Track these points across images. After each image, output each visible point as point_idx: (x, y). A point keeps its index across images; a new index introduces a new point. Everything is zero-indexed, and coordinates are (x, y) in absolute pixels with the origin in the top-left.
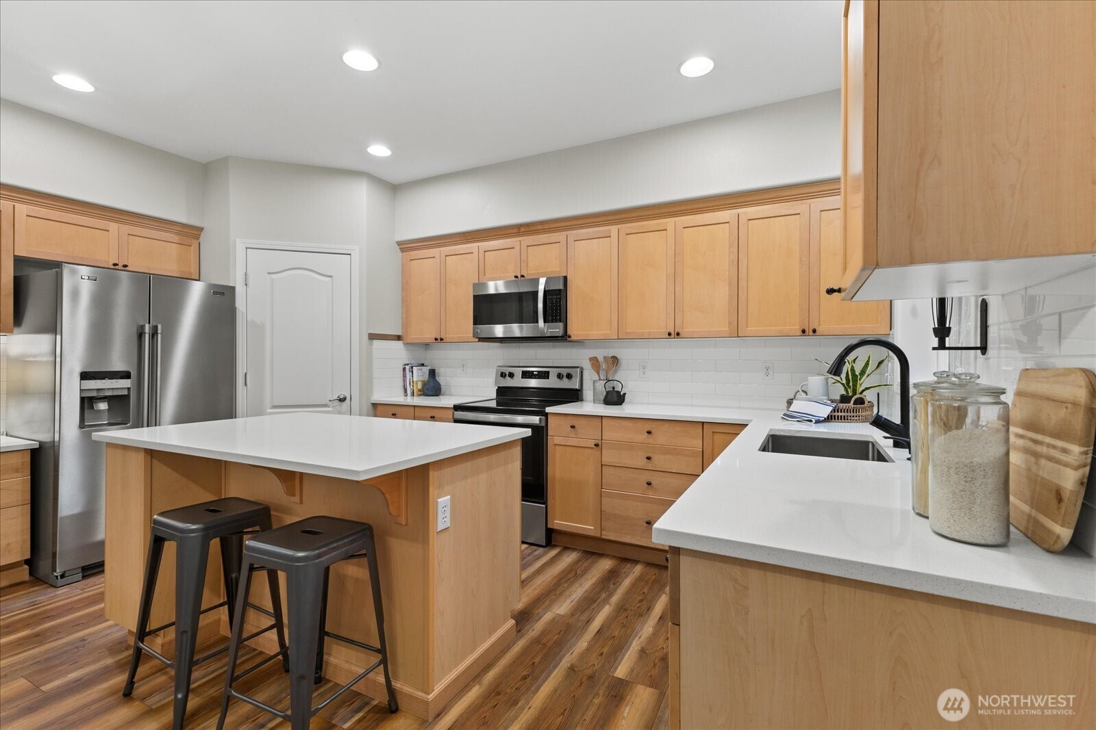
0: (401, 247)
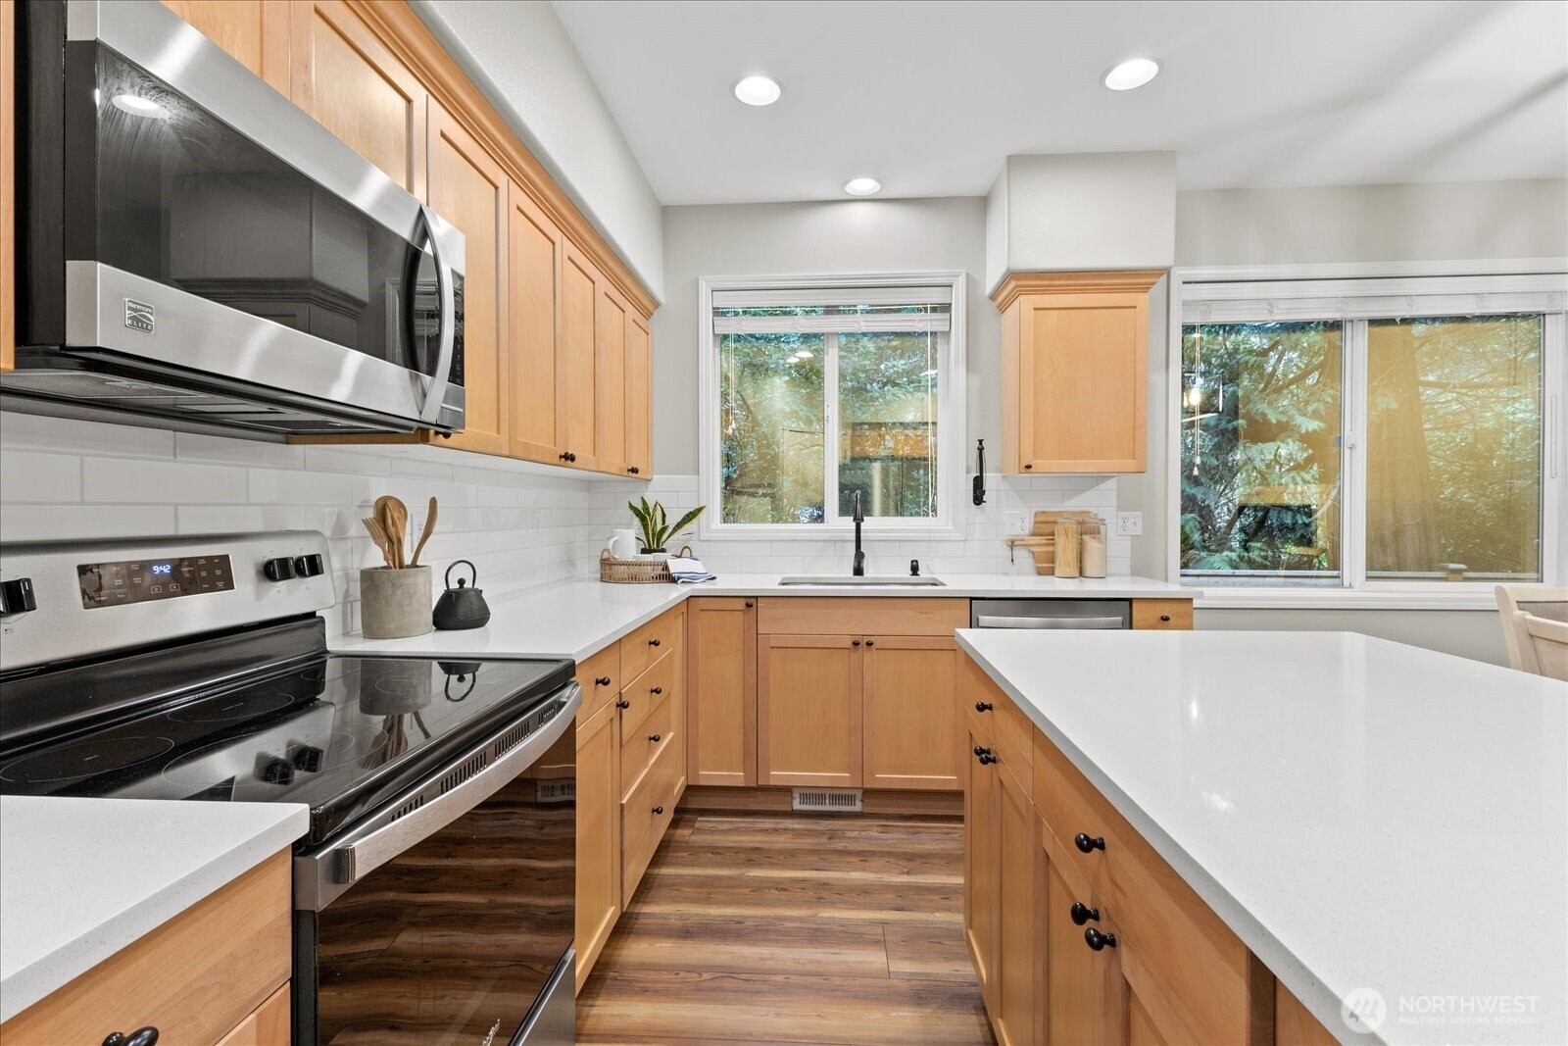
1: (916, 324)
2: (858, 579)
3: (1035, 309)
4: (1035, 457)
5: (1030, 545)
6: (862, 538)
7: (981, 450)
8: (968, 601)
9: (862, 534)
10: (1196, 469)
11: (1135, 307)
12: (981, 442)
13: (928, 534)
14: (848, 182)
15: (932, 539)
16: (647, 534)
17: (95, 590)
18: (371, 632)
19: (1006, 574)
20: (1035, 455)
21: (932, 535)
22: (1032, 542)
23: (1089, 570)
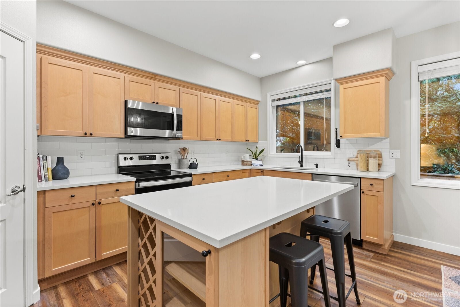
0: (39, 48)
1: (321, 96)
2: (302, 168)
3: (344, 89)
4: (344, 133)
5: (355, 161)
6: (303, 157)
7: (336, 131)
8: (311, 174)
9: (303, 156)
10: (426, 134)
11: (380, 82)
12: (336, 129)
13: (323, 157)
14: (297, 62)
15: (324, 158)
16: (253, 155)
17: (141, 158)
18: (179, 168)
19: (347, 169)
20: (345, 133)
21: (324, 157)
22: (355, 160)
23: (370, 169)
